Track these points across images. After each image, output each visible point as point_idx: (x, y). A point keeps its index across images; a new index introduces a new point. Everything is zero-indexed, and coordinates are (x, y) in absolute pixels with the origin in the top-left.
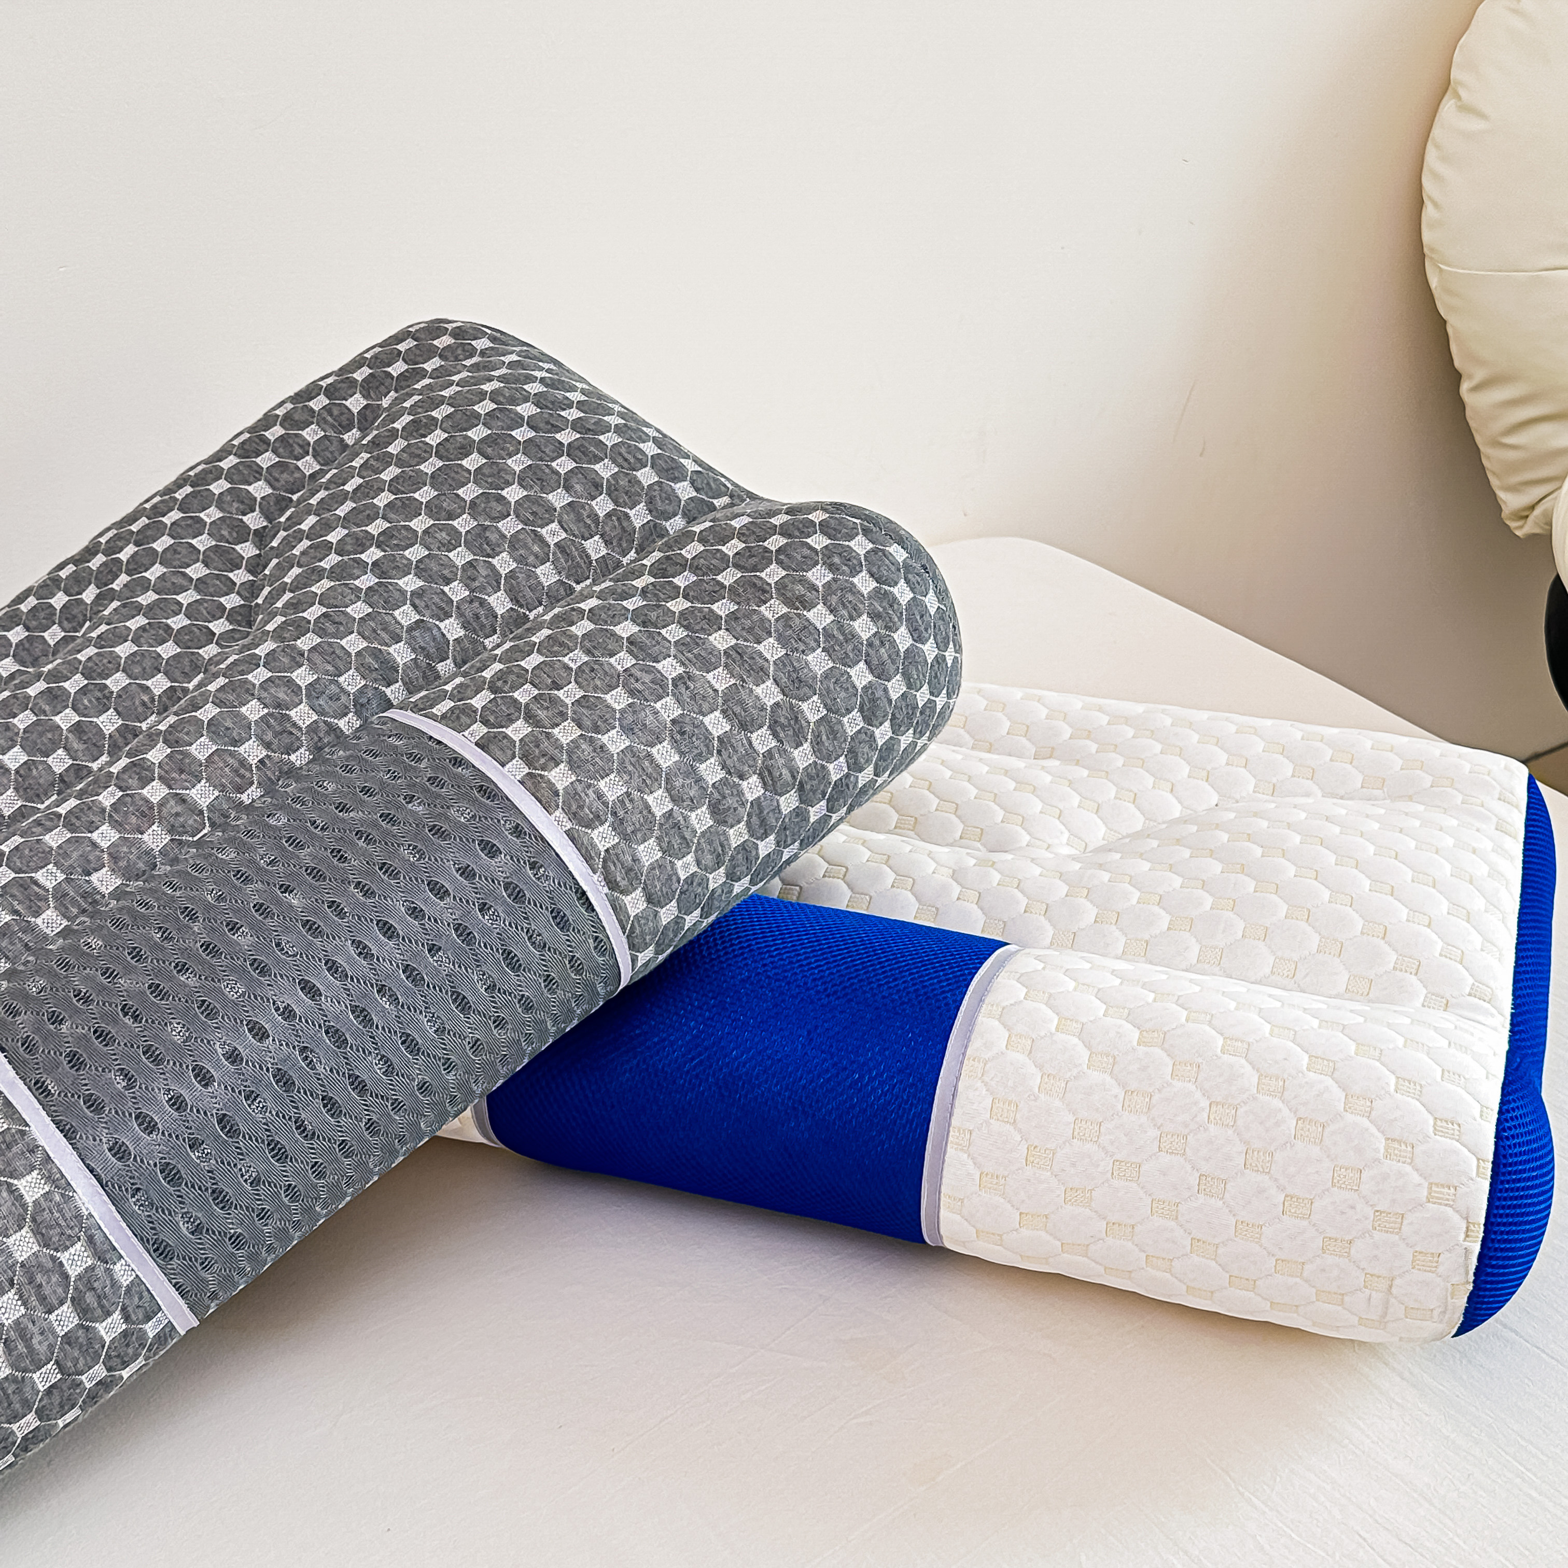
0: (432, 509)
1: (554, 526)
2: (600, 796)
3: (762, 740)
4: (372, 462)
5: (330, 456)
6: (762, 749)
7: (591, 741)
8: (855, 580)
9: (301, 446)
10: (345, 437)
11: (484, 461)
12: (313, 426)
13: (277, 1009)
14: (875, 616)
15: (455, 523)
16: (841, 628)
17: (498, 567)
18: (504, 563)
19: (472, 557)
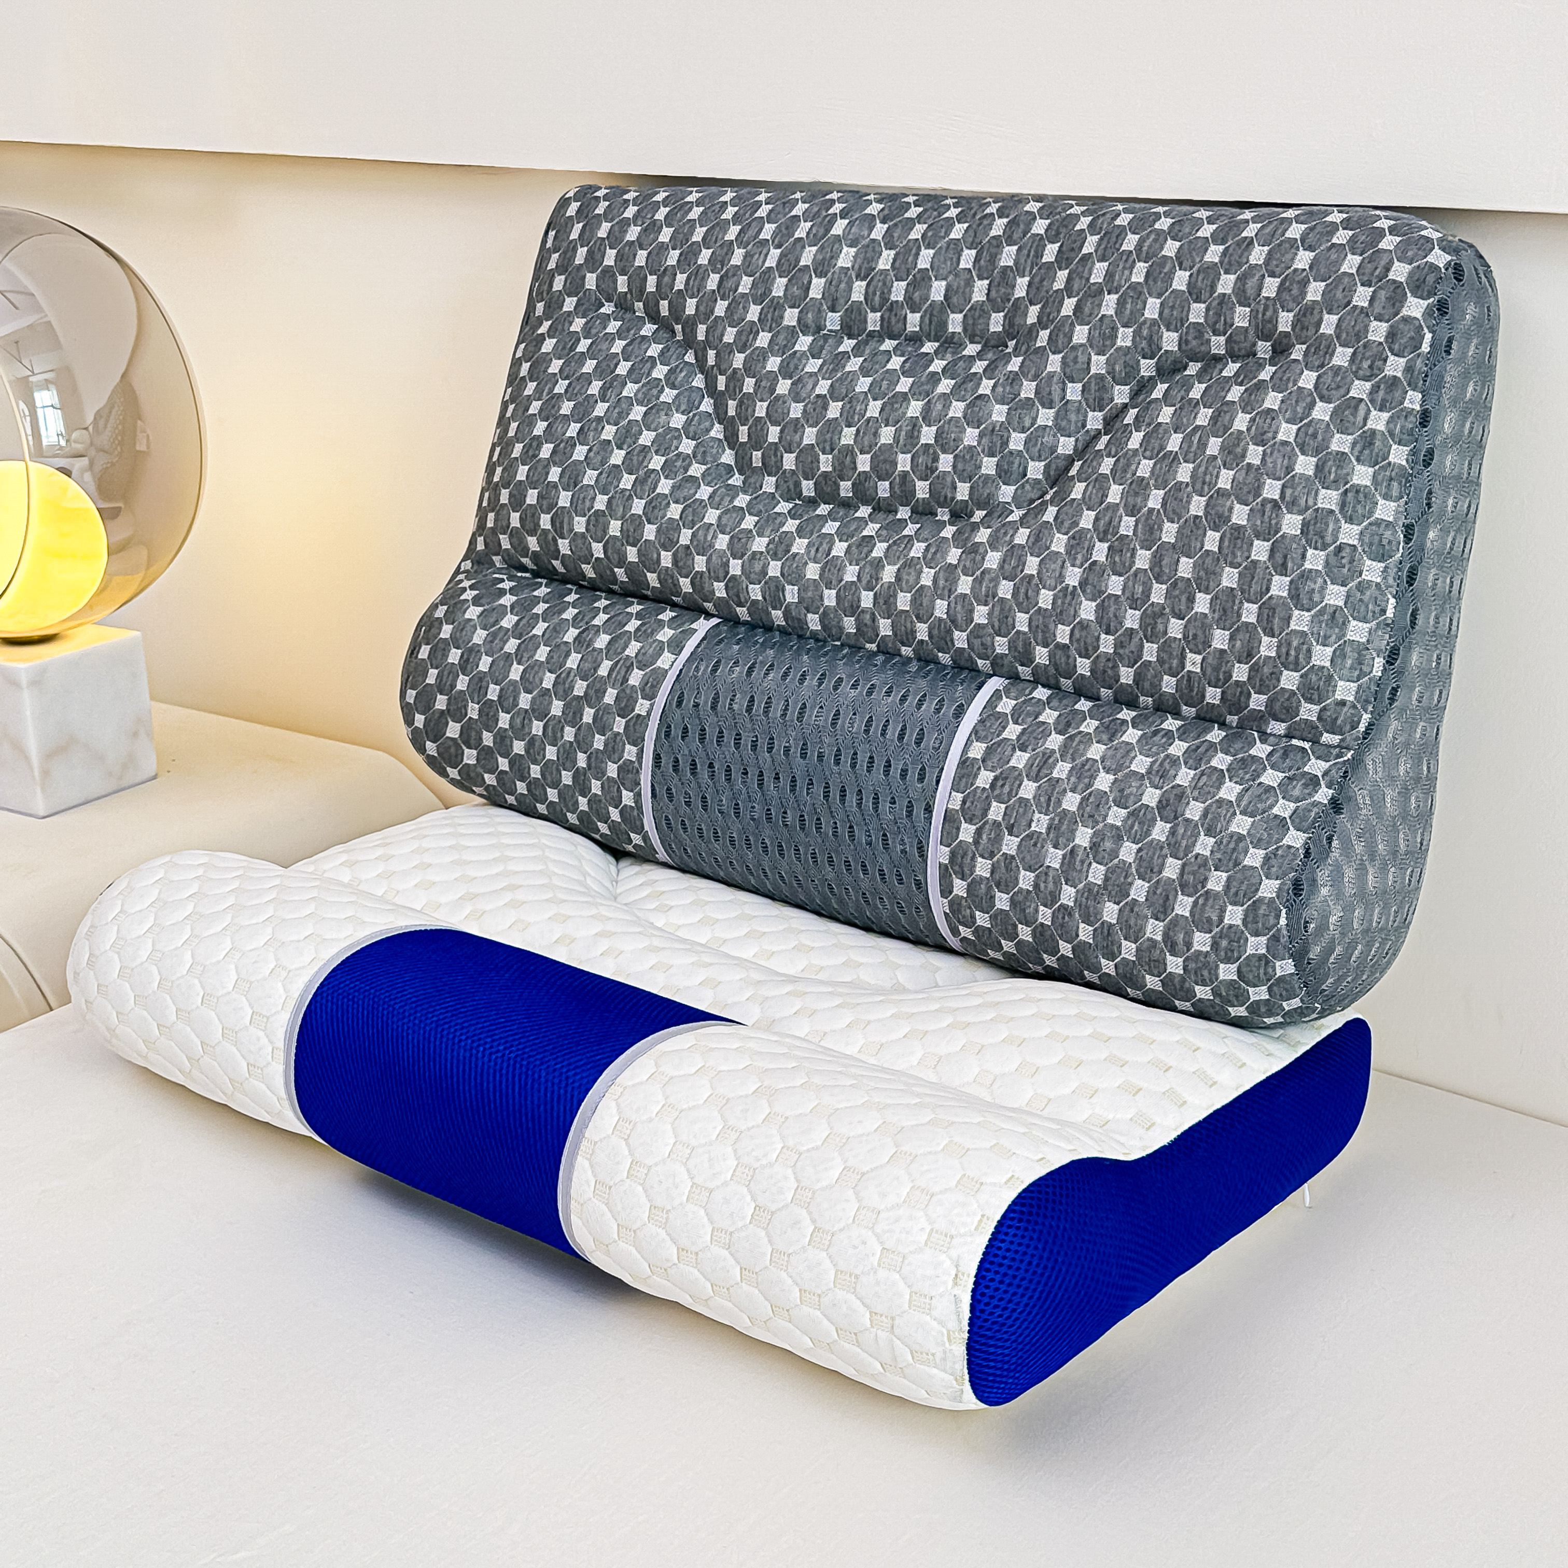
7: (991, 888)
11: (1217, 549)
18: (1150, 652)
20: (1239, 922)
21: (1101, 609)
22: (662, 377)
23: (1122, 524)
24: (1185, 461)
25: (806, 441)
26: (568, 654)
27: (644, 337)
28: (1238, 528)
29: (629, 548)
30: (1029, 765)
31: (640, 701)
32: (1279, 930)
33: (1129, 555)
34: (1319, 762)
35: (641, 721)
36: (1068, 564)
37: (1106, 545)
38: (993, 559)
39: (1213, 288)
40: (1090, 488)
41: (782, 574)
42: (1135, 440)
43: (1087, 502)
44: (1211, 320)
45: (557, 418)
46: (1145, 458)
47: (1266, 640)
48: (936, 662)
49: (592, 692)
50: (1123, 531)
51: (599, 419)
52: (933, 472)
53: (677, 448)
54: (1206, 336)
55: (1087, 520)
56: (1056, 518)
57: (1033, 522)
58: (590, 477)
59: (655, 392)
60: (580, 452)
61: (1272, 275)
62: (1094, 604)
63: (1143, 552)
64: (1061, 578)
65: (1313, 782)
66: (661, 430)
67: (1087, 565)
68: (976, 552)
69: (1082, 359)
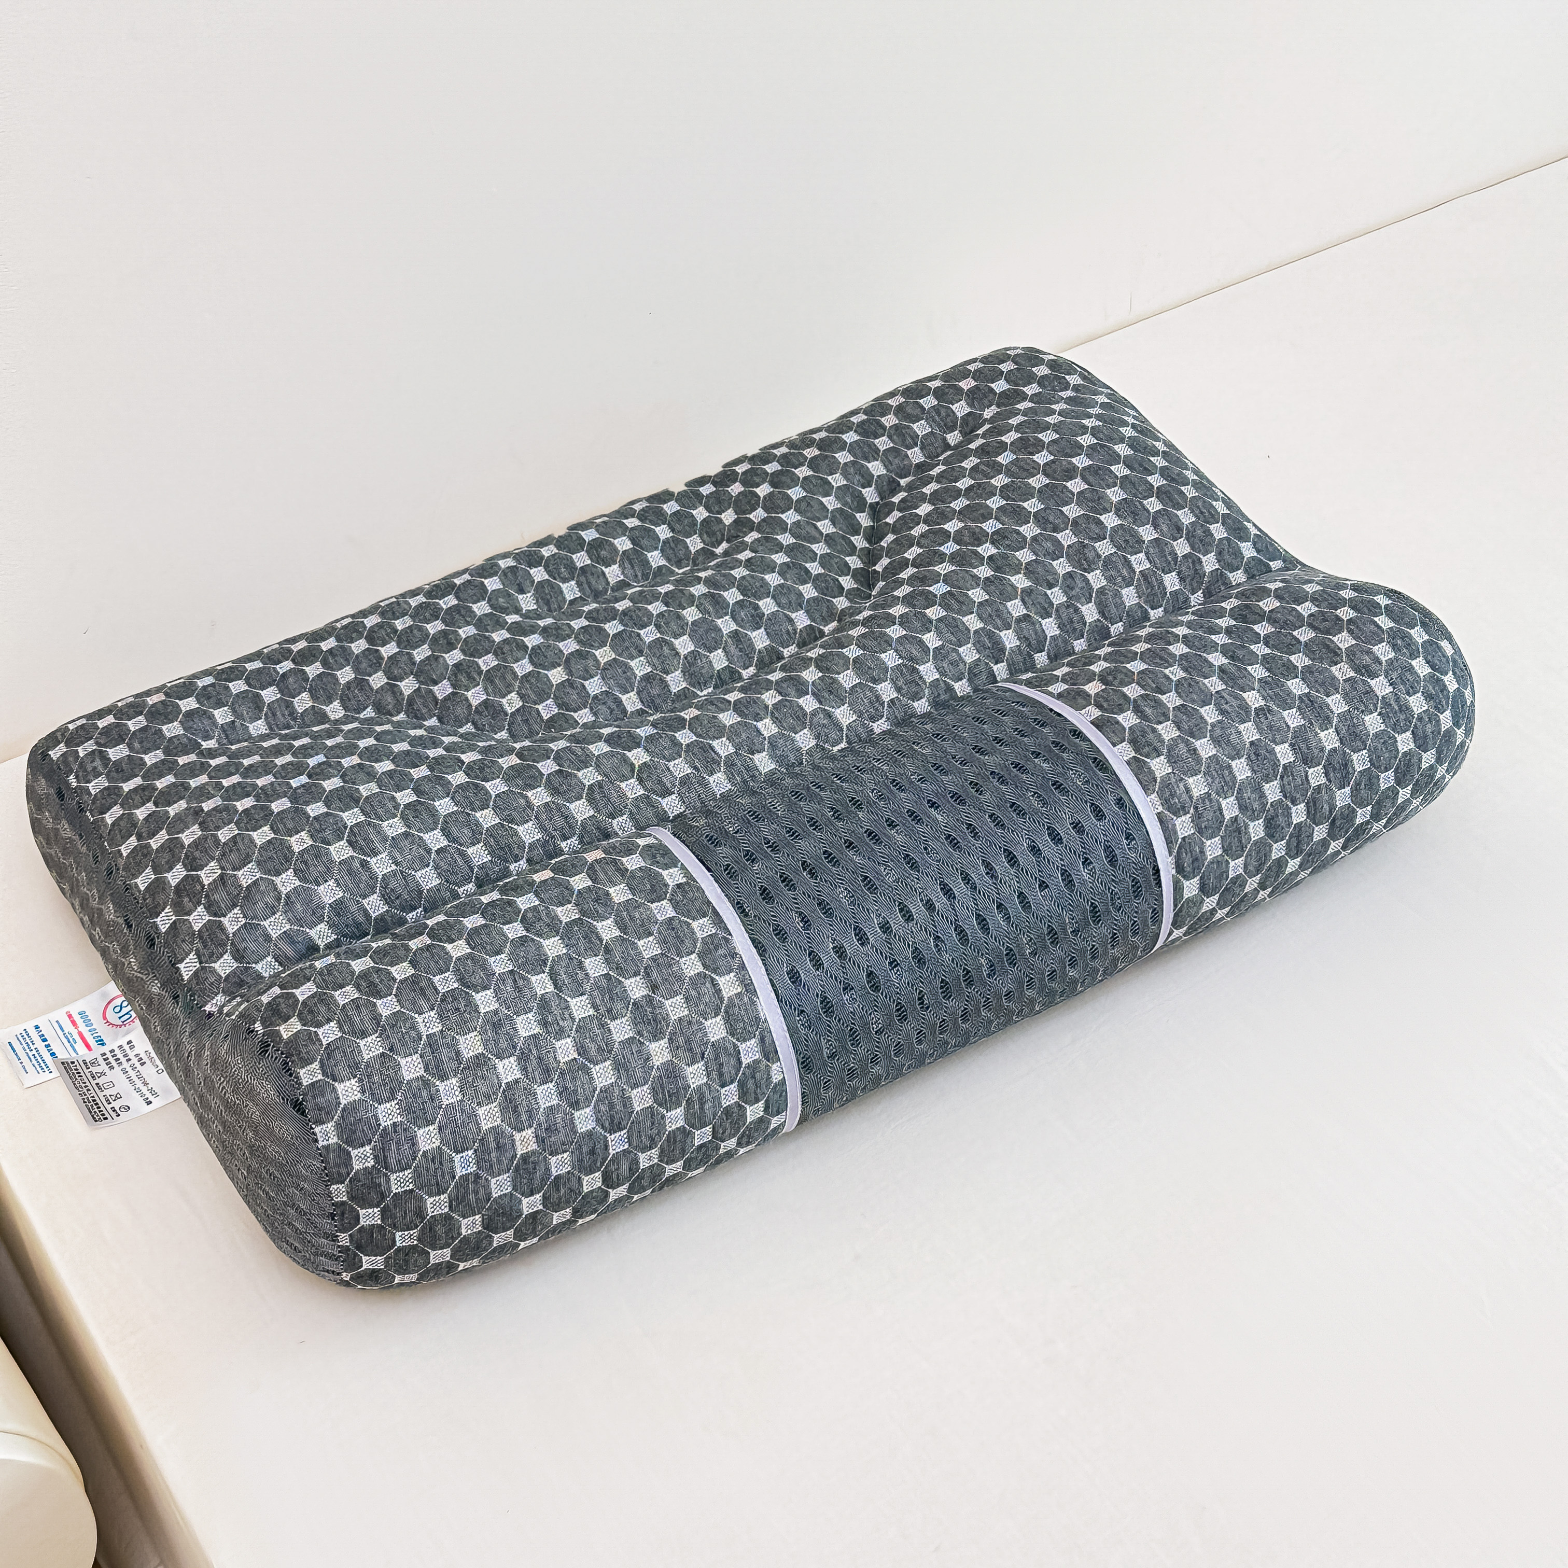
0: (1040, 519)
1: (1142, 556)
2: (1188, 790)
3: (1316, 776)
4: (982, 467)
5: (934, 451)
6: (1314, 783)
7: (1187, 743)
8: (1414, 663)
9: (912, 438)
10: (948, 436)
11: (1086, 487)
12: (923, 422)
13: (922, 900)
14: (1428, 697)
15: (1059, 536)
16: (1397, 699)
17: (1091, 581)
18: (1097, 579)
19: (1070, 569)
21: (1030, 575)
24: (991, 479)
39: (881, 427)
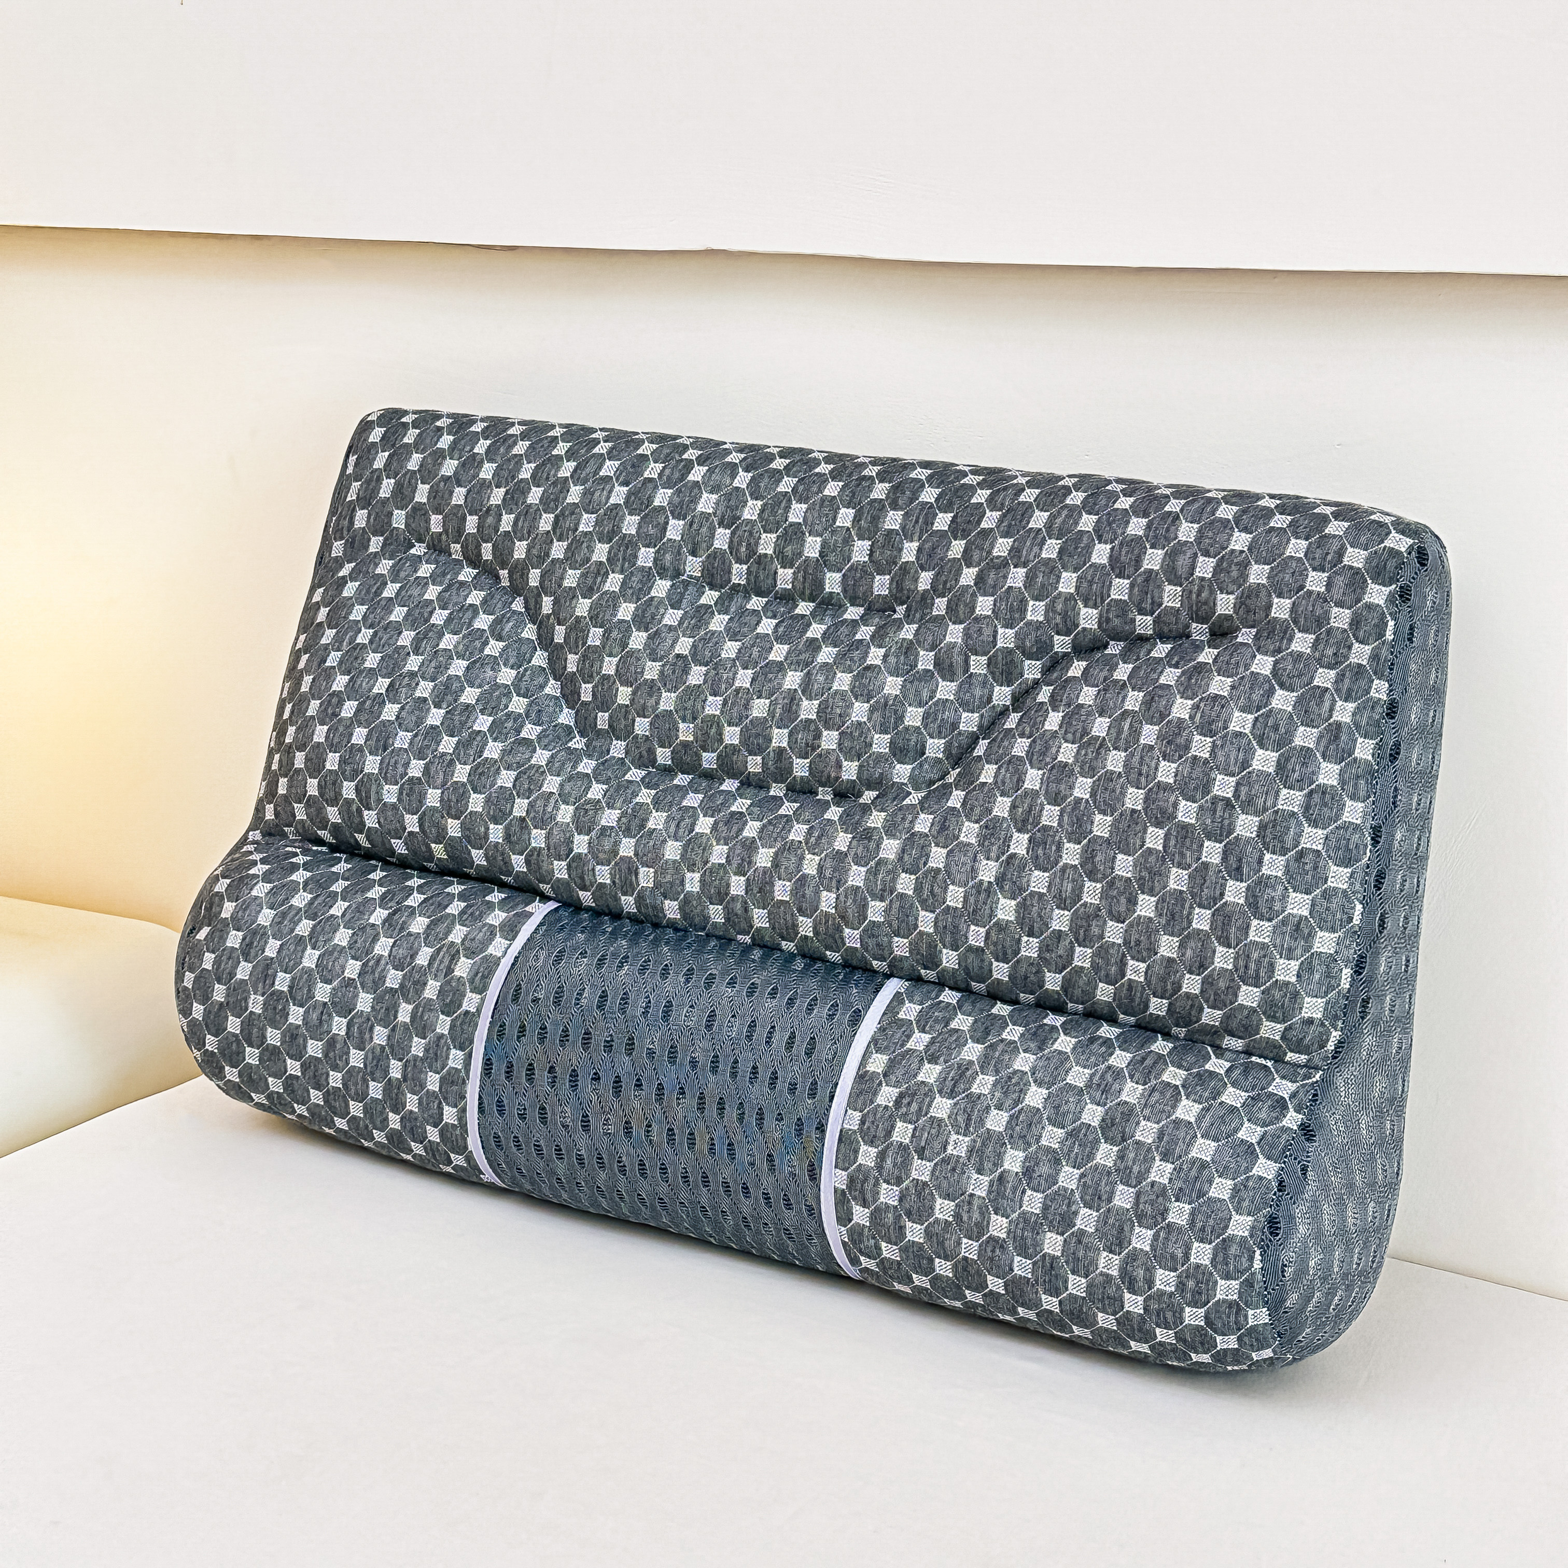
20: (1207, 1262)
21: (1023, 908)
22: (486, 628)
23: (1045, 813)
24: (1115, 749)
25: (662, 707)
26: (375, 939)
27: (462, 584)
28: (1185, 827)
29: (450, 821)
30: (942, 1080)
31: (469, 994)
32: (1253, 1274)
33: (1054, 848)
34: (1284, 1082)
35: (471, 1019)
36: (980, 857)
37: (1027, 836)
38: (890, 848)
39: (1138, 562)
40: (1003, 771)
41: (636, 854)
42: (1053, 721)
43: (999, 786)
44: (1136, 599)
45: (361, 672)
46: (1066, 741)
47: (1220, 949)
48: (824, 960)
49: (408, 984)
50: (1045, 821)
51: (412, 675)
52: (814, 749)
53: (506, 707)
54: (1131, 616)
55: (1002, 807)
56: (964, 804)
57: (936, 807)
58: (402, 739)
59: (478, 644)
60: (390, 711)
61: (1207, 554)
62: (1013, 903)
63: (1071, 845)
64: (974, 871)
65: (1280, 1105)
66: (486, 687)
67: (1004, 858)
68: (869, 839)
69: (987, 632)
